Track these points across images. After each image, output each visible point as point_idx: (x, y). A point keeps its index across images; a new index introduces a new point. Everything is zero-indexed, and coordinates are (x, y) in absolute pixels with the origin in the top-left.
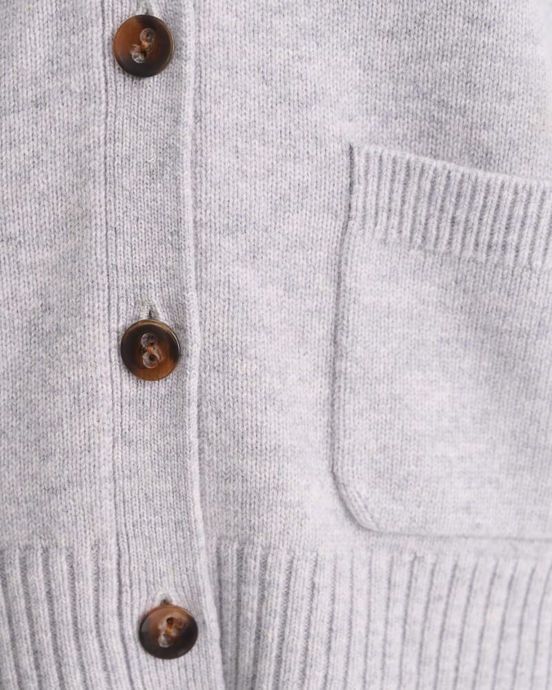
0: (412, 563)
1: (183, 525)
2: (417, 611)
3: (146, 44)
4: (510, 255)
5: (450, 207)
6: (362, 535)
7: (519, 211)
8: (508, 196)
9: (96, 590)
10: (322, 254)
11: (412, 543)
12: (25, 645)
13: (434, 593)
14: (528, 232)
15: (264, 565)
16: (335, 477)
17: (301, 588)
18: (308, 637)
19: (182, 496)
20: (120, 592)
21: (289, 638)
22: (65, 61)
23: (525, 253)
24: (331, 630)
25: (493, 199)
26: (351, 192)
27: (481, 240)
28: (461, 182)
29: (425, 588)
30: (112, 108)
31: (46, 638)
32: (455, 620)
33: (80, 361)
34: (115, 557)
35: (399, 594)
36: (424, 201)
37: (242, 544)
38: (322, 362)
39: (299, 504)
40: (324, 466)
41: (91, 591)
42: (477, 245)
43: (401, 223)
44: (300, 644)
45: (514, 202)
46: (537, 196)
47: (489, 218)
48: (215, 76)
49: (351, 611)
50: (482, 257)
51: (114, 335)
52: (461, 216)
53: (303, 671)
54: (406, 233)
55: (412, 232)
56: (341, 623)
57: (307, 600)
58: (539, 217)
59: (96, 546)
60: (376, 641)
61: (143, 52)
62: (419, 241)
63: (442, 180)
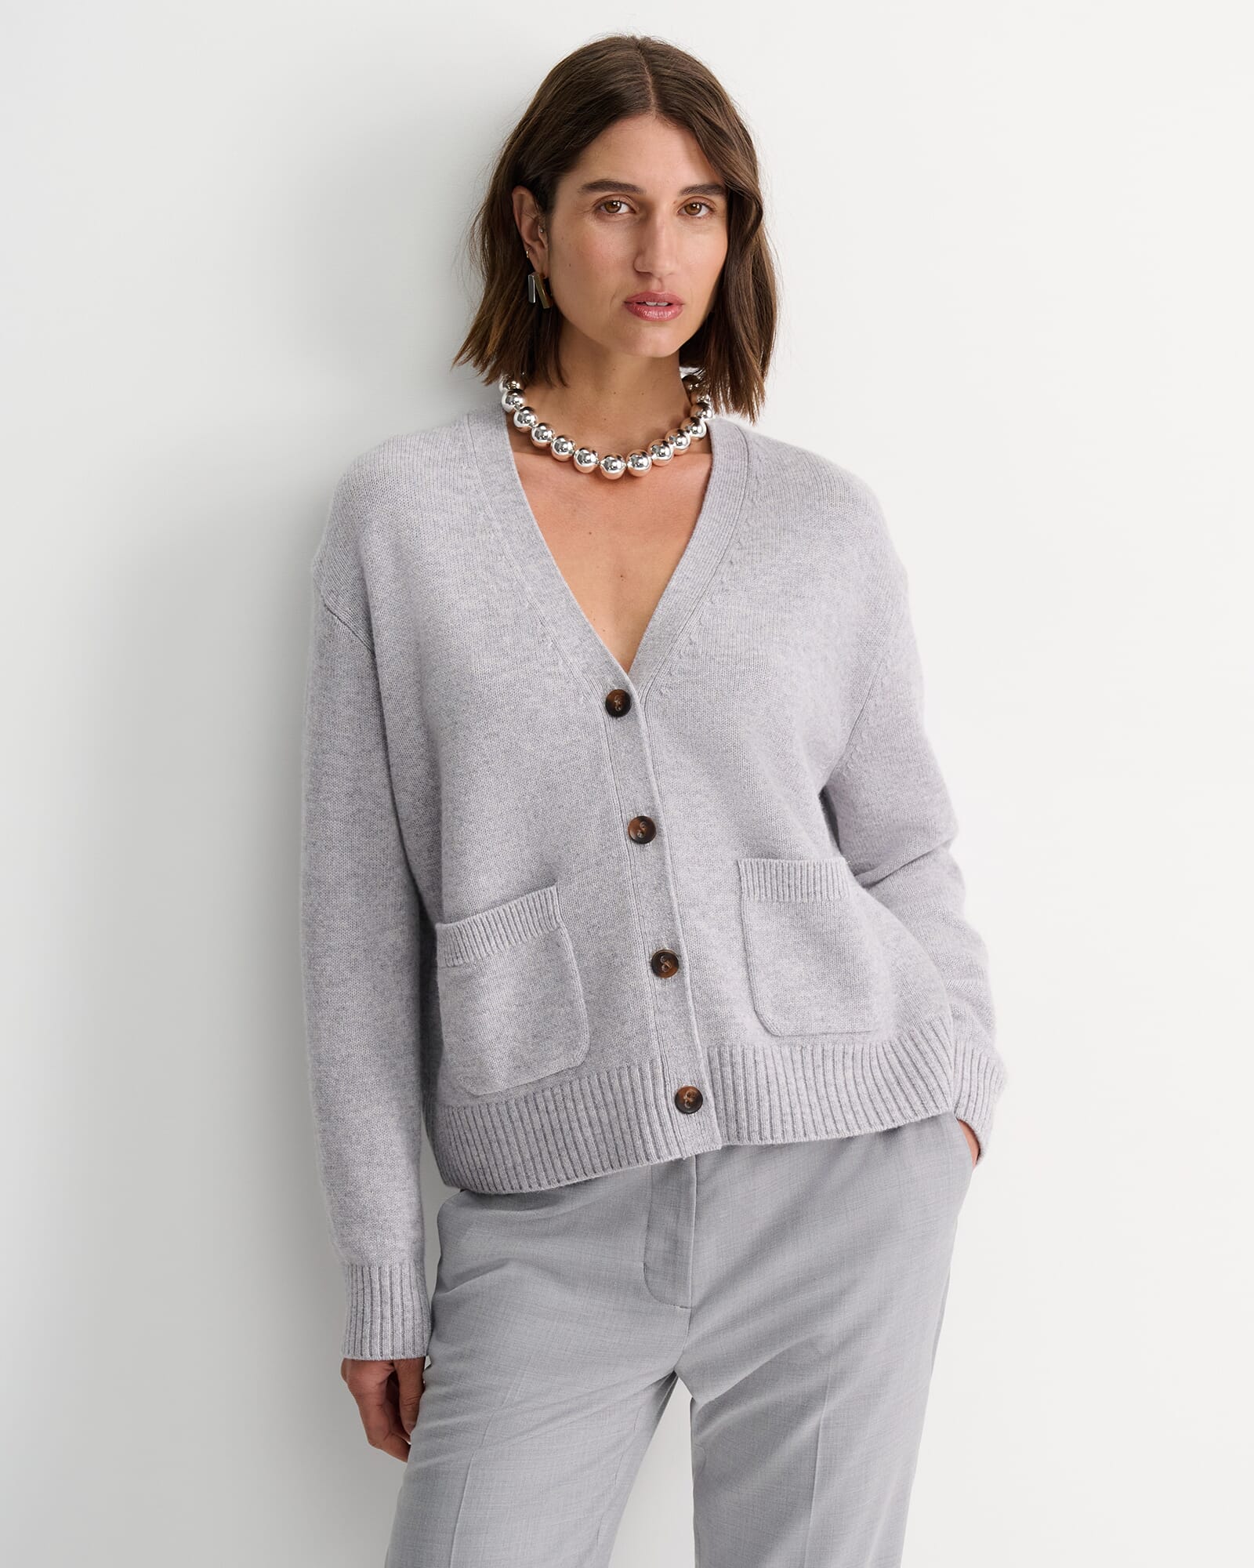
0: (801, 1051)
1: (692, 1048)
2: (810, 1074)
3: (643, 829)
4: (819, 896)
5: (786, 880)
6: (775, 1039)
7: (818, 875)
8: (811, 869)
9: (654, 1085)
10: (732, 912)
11: (799, 1040)
12: (623, 1117)
13: (816, 1064)
14: (824, 883)
15: (731, 1055)
16: (756, 1012)
17: (750, 1063)
18: (757, 1087)
19: (689, 1034)
20: (665, 1086)
21: (749, 1088)
22: (608, 844)
23: (825, 893)
24: (768, 1082)
25: (805, 872)
26: (741, 881)
27: (803, 892)
28: (789, 868)
29: (810, 1062)
30: (633, 863)
31: (632, 1111)
32: (830, 1076)
33: (634, 977)
34: (661, 1068)
35: (799, 1065)
36: (774, 879)
37: (719, 1048)
38: (741, 960)
39: (742, 1024)
40: (750, 1008)
41: (651, 1085)
42: (802, 894)
43: (766, 891)
44: (754, 1090)
45: (814, 871)
46: (824, 866)
47: (804, 882)
48: (675, 838)
49: (776, 1073)
50: (806, 900)
51: (648, 964)
52: (792, 883)
53: (759, 1104)
54: (769, 895)
55: (772, 895)
56: (772, 1078)
57: (753, 1069)
58: (827, 876)
59: (651, 1062)
60: (793, 1088)
61: (642, 832)
62: (776, 898)
63: (780, 868)
